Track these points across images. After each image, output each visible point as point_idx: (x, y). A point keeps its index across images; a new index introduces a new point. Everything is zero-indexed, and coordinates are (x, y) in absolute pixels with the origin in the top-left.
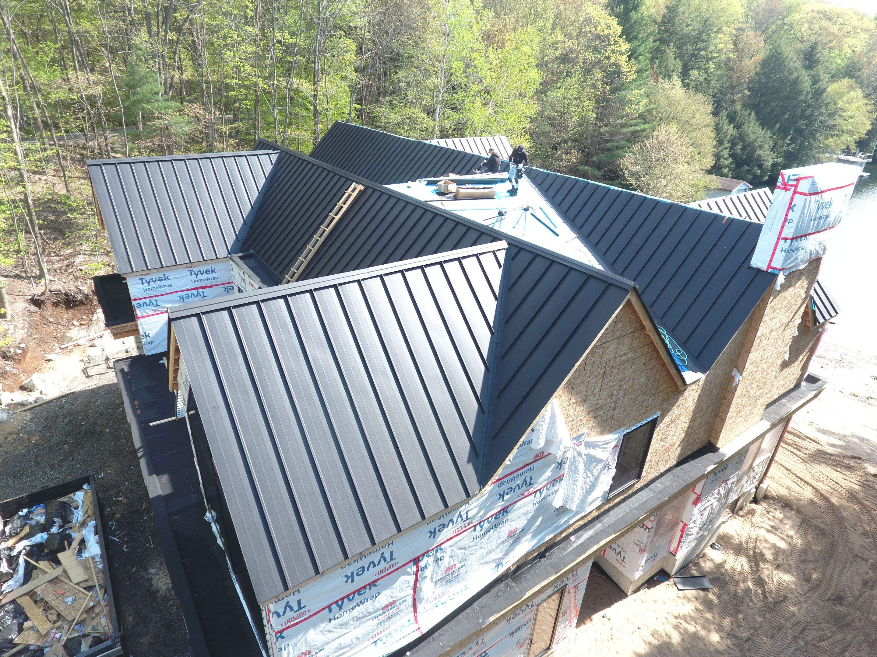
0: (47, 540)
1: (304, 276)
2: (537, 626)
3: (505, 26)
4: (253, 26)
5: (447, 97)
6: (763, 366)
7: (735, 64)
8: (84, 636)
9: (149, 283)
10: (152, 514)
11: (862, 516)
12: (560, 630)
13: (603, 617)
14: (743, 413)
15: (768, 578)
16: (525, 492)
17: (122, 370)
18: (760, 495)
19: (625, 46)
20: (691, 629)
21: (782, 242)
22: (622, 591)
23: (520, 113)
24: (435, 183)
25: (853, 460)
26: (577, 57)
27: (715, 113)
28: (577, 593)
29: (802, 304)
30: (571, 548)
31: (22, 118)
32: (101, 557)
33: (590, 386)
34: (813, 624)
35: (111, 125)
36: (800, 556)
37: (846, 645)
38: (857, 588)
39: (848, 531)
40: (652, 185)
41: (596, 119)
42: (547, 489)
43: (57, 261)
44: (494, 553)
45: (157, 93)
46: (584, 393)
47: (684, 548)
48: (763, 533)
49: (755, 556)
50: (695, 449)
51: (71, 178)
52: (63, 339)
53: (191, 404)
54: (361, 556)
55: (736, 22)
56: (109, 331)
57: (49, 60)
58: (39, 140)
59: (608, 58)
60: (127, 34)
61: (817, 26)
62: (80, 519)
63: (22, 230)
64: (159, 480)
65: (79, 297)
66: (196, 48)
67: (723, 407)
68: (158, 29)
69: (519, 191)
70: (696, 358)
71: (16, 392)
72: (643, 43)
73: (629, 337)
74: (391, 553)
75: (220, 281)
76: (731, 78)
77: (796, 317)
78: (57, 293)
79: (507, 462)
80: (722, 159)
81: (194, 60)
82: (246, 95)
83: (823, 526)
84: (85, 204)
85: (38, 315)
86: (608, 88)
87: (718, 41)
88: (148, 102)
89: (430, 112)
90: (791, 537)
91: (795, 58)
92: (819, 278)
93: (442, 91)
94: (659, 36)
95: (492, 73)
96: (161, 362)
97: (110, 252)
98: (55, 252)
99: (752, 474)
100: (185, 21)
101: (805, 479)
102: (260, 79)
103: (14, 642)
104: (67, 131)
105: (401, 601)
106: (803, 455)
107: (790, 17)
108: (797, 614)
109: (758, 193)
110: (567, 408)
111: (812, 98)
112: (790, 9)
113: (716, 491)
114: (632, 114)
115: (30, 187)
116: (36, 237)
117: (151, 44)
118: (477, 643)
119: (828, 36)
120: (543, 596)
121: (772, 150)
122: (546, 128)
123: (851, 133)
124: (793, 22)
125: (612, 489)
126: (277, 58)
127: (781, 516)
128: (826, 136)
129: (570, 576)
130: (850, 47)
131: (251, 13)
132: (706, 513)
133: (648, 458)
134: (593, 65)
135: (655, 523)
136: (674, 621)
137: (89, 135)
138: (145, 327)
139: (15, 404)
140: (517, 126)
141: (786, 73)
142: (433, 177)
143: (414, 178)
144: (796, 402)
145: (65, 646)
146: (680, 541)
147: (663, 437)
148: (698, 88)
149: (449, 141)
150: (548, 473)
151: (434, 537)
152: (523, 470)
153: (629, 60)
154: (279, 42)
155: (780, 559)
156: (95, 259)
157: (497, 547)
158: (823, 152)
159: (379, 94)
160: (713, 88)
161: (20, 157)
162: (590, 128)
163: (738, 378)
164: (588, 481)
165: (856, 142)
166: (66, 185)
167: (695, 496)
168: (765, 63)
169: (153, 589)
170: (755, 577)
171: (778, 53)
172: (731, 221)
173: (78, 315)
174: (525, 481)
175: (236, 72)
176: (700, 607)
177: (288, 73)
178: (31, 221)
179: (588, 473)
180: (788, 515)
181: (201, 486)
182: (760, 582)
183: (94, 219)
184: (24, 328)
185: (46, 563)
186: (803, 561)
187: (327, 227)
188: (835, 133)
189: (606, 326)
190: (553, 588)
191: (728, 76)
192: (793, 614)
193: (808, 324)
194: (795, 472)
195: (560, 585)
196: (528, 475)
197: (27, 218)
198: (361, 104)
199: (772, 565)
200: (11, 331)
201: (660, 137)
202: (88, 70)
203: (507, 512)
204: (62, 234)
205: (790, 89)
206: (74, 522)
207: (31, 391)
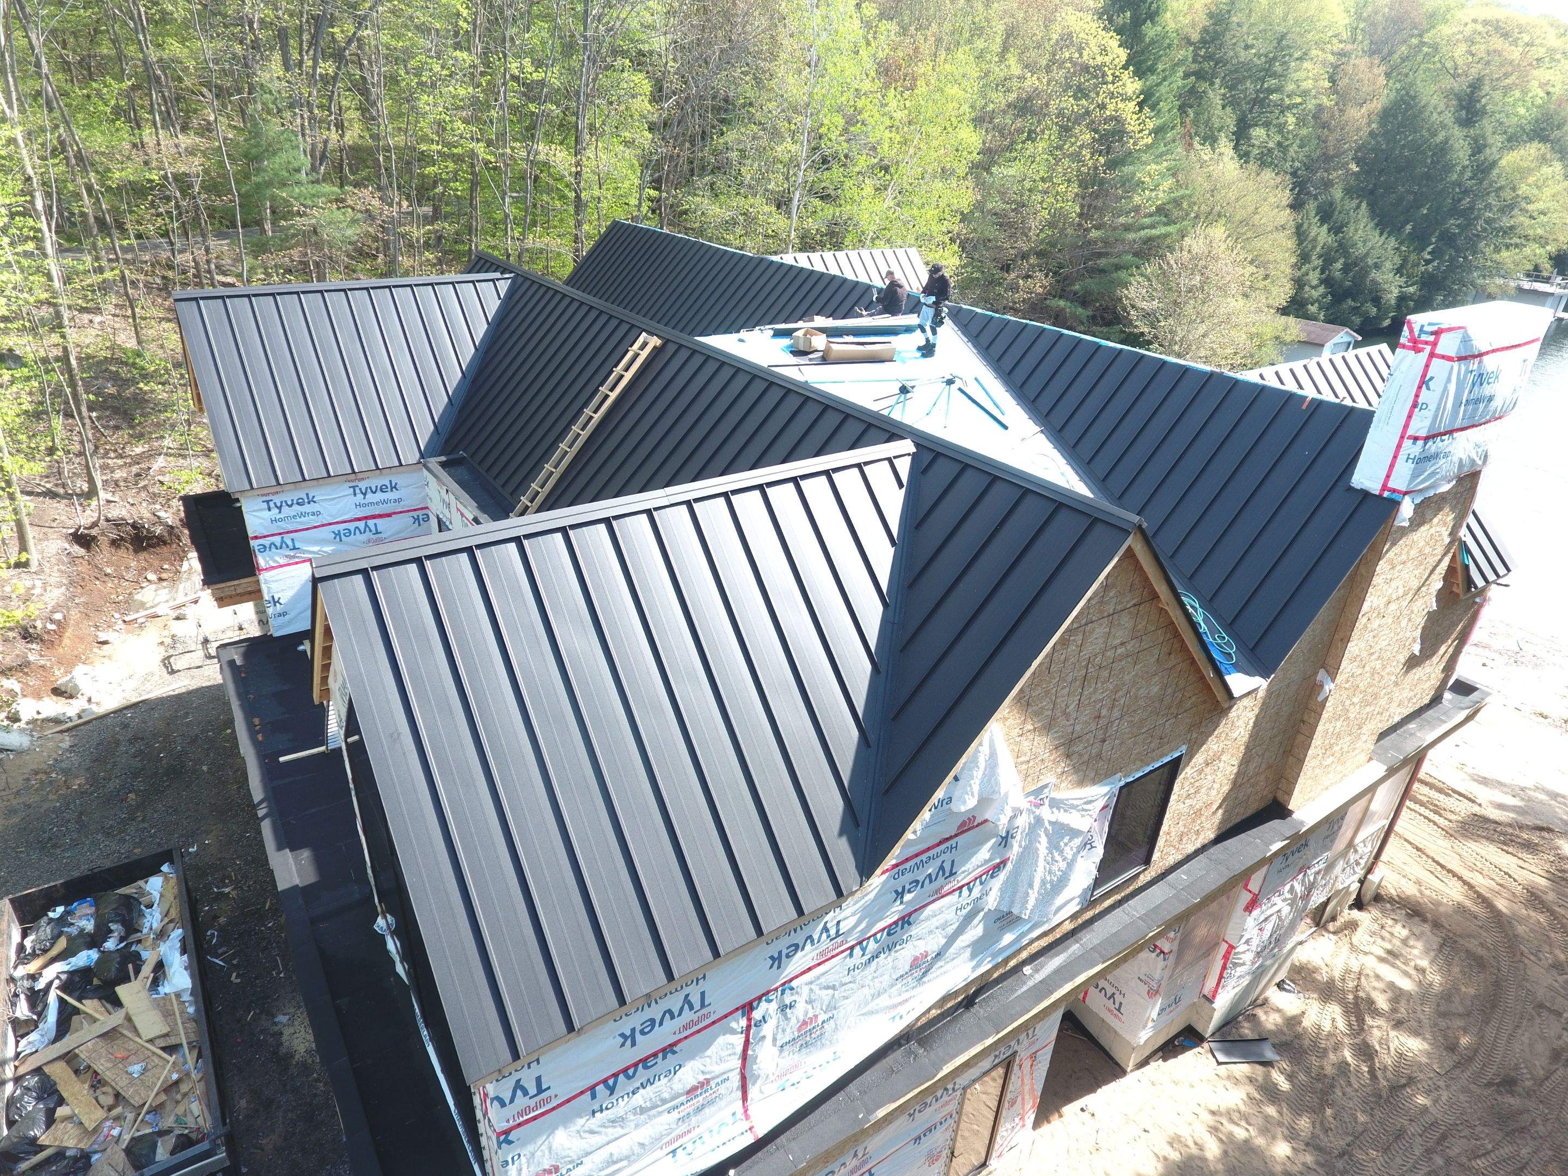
0: (98, 962)
1: (550, 504)
2: (962, 1125)
3: (916, 50)
4: (468, 50)
5: (811, 177)
6: (1372, 664)
7: (1332, 116)
8: (162, 1133)
9: (280, 508)
10: (282, 920)
11: (1552, 935)
12: (1005, 1134)
13: (1082, 1110)
14: (1336, 748)
15: (1380, 1044)
16: (942, 887)
17: (232, 663)
18: (1368, 895)
19: (1132, 86)
20: (1240, 1133)
21: (1407, 443)
22: (1117, 1064)
23: (942, 204)
24: (788, 333)
25: (1538, 833)
26: (1047, 105)
27: (1296, 206)
28: (1034, 1068)
29: (1445, 555)
30: (1025, 988)
31: (60, 213)
32: (191, 994)
33: (1058, 701)
34: (1460, 1128)
35: (217, 225)
36: (1438, 1005)
37: (1519, 1165)
38: (1540, 1064)
39: (1526, 961)
40: (1180, 334)
41: (1080, 215)
42: (981, 883)
43: (120, 467)
44: (885, 996)
45: (298, 170)
46: (1049, 713)
47: (1229, 988)
48: (1371, 964)
49: (1356, 1004)
50: (1249, 813)
51: (145, 319)
52: (128, 604)
53: (352, 725)
54: (649, 999)
55: (1335, 41)
56: (209, 591)
57: (108, 110)
58: (90, 253)
59: (1103, 107)
60: (246, 65)
61: (1483, 47)
62: (155, 926)
63: (58, 412)
64: (295, 859)
65: (158, 530)
66: (367, 90)
67: (1300, 738)
68: (301, 55)
69: (937, 349)
70: (1252, 650)
71: (46, 699)
72: (1164, 79)
73: (1130, 613)
74: (703, 994)
75: (405, 505)
76: (1325, 142)
77: (1433, 576)
78: (118, 524)
79: (909, 835)
80: (1307, 288)
81: (363, 110)
82: (456, 173)
83: (1480, 951)
84: (170, 366)
85: (85, 563)
86: (1102, 160)
87: (1302, 75)
88: (283, 184)
89: (782, 203)
90: (1422, 971)
91: (1442, 107)
92: (1477, 505)
93: (803, 167)
94: (1195, 67)
95: (893, 135)
96: (301, 648)
97: (212, 451)
98: (115, 451)
99: (1352, 857)
100: (349, 42)
101: (1449, 866)
102: (481, 144)
103: (39, 1142)
104: (139, 236)
105: (719, 1080)
106: (1447, 823)
107: (1433, 32)
108: (1431, 1110)
109: (1368, 354)
110: (1018, 739)
111: (1471, 179)
112: (1433, 18)
113: (1288, 887)
114: (1145, 208)
115: (73, 335)
116: (84, 425)
117: (288, 82)
118: (855, 1155)
119: (1502, 65)
120: (974, 1072)
121: (1399, 271)
122: (991, 232)
123: (1543, 241)
124: (1438, 40)
125: (1097, 883)
126: (511, 107)
127: (1405, 932)
128: (1496, 247)
129: (1023, 1037)
130: (1541, 85)
131: (465, 25)
132: (1269, 927)
133: (1164, 828)
134: (1076, 119)
135: (1176, 943)
136: (1210, 1119)
137: (178, 246)
138: (273, 586)
139: (43, 720)
140: (936, 228)
141: (1425, 133)
142: (785, 321)
143: (751, 322)
144: (1433, 728)
145: (128, 1151)
146: (1221, 977)
147: (1192, 791)
148: (1265, 160)
149: (815, 256)
150: (984, 853)
151: (779, 967)
152: (938, 849)
153: (1140, 111)
154: (515, 78)
155: (1403, 1010)
156: (185, 463)
157: (892, 986)
158: (1491, 276)
159: (692, 170)
160: (1293, 161)
161: (57, 284)
162: (1070, 231)
163: (1329, 686)
164: (1055, 868)
165: (1551, 258)
166: (137, 333)
167: (1249, 897)
168: (1386, 115)
169: (283, 1050)
170: (1357, 1041)
171: (1410, 97)
172: (1318, 405)
173: (156, 563)
174: (942, 868)
175: (438, 133)
176: (1258, 1096)
177: (529, 134)
178: (75, 395)
179: (1056, 854)
180: (1417, 931)
181: (369, 871)
182: (1365, 1052)
183: (186, 392)
184: (60, 585)
185: (96, 1002)
186: (1443, 1015)
187: (595, 412)
188: (1512, 242)
189: (1089, 594)
190: (991, 1058)
191: (1319, 138)
192: (1425, 1110)
193: (1455, 589)
194: (1431, 854)
195: (1004, 1053)
196: (947, 857)
197: (68, 390)
198: (658, 189)
199: (1388, 1020)
200: (37, 591)
201: (1195, 249)
202: (178, 128)
203: (909, 924)
204: (128, 418)
205: (1432, 162)
206: (145, 931)
207: (71, 697)
